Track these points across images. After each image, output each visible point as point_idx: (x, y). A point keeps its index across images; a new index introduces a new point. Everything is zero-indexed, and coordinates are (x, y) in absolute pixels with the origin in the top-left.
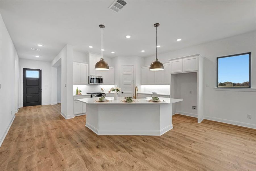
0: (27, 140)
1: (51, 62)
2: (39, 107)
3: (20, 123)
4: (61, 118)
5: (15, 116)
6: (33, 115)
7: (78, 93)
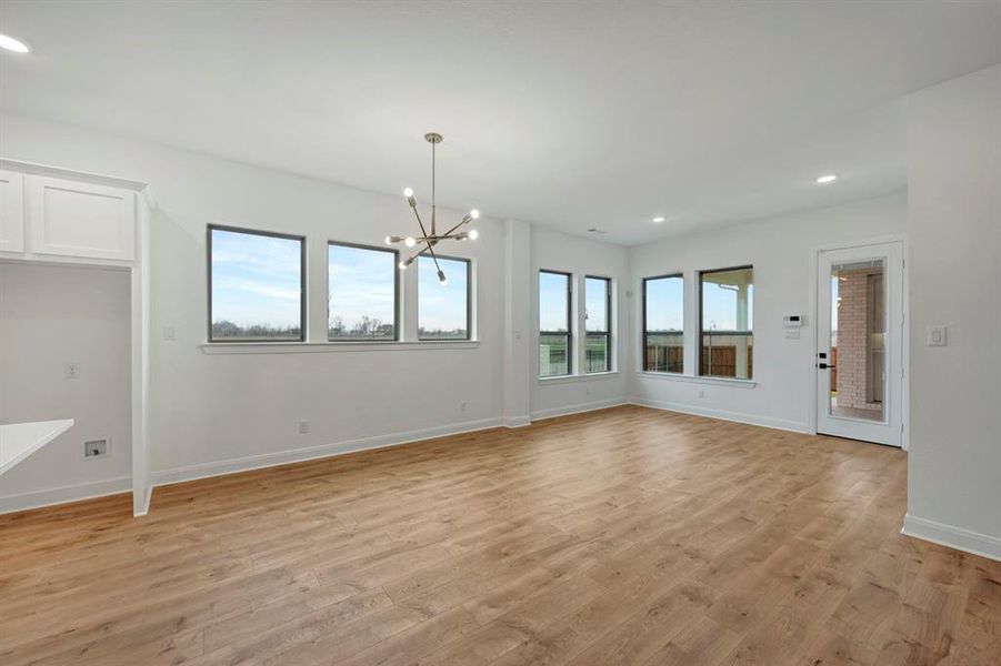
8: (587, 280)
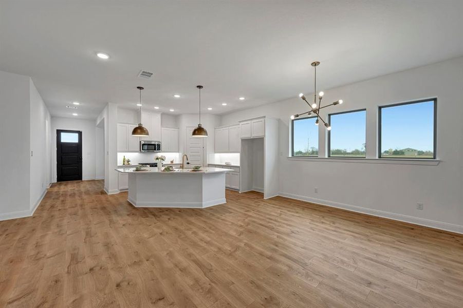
0: (60, 210)
1: (95, 120)
2: (79, 182)
3: (53, 198)
4: (103, 193)
5: (47, 191)
6: (69, 190)
7: (126, 163)
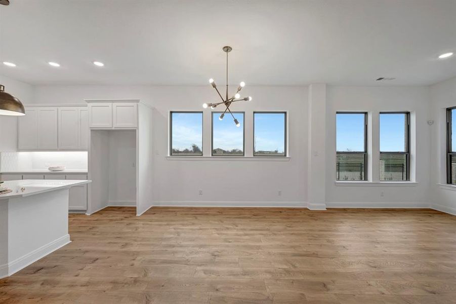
8: (380, 115)
